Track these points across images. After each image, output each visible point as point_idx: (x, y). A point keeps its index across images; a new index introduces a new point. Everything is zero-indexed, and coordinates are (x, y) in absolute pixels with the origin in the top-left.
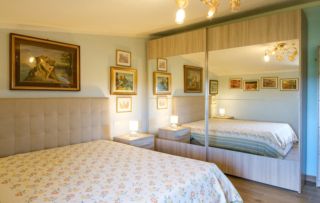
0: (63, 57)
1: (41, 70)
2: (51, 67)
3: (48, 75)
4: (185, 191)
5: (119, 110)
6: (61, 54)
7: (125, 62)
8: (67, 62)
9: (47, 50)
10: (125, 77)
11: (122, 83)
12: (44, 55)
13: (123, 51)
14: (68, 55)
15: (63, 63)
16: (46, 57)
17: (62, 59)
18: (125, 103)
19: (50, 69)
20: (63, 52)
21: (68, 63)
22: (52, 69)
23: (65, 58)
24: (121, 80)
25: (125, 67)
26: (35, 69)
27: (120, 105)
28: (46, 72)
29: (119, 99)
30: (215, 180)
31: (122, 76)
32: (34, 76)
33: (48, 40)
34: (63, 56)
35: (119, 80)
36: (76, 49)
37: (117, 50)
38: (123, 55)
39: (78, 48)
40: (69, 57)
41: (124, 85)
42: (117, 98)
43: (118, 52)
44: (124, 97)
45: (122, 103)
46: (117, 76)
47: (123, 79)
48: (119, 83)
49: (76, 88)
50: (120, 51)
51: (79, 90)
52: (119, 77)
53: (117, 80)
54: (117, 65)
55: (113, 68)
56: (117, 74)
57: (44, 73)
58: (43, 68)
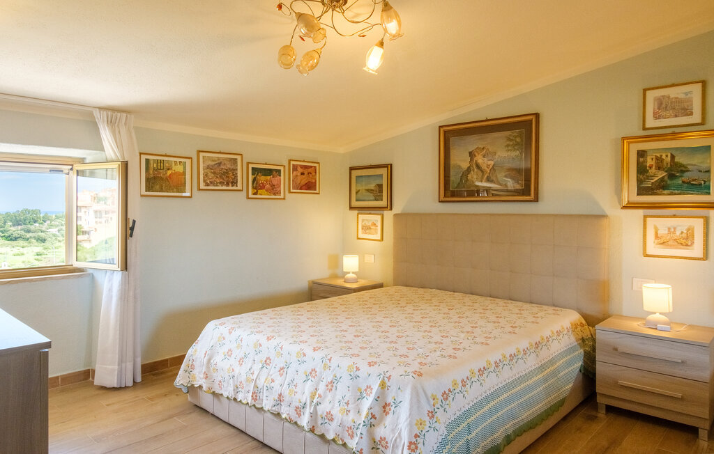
0: (508, 143)
1: (475, 170)
2: (490, 162)
3: (486, 176)
4: (305, 359)
5: (652, 248)
6: (506, 137)
7: (676, 116)
8: (515, 150)
9: (483, 135)
10: (673, 157)
11: (663, 177)
12: (480, 146)
13: (673, 85)
14: (516, 137)
15: (509, 153)
16: (483, 148)
17: (508, 146)
18: (678, 233)
19: (488, 166)
20: (507, 133)
21: (518, 150)
22: (491, 167)
23: (511, 143)
24: (659, 168)
26: (469, 170)
27: (657, 237)
28: (482, 172)
29: (649, 220)
30: (371, 393)
31: (664, 157)
32: (468, 180)
33: (487, 120)
34: (509, 139)
35: (650, 168)
36: (531, 121)
37: (645, 90)
38: (669, 97)
39: (534, 118)
40: (518, 140)
41: (669, 182)
42: (645, 217)
43: (648, 93)
44: (674, 216)
45: (663, 232)
46: (641, 159)
47: (665, 164)
48: (648, 178)
49: (529, 195)
50: (657, 88)
51: (536, 200)
52: (650, 161)
53: (642, 170)
54: (644, 129)
55: (625, 141)
56: (641, 154)
57: (480, 173)
58: (478, 167)
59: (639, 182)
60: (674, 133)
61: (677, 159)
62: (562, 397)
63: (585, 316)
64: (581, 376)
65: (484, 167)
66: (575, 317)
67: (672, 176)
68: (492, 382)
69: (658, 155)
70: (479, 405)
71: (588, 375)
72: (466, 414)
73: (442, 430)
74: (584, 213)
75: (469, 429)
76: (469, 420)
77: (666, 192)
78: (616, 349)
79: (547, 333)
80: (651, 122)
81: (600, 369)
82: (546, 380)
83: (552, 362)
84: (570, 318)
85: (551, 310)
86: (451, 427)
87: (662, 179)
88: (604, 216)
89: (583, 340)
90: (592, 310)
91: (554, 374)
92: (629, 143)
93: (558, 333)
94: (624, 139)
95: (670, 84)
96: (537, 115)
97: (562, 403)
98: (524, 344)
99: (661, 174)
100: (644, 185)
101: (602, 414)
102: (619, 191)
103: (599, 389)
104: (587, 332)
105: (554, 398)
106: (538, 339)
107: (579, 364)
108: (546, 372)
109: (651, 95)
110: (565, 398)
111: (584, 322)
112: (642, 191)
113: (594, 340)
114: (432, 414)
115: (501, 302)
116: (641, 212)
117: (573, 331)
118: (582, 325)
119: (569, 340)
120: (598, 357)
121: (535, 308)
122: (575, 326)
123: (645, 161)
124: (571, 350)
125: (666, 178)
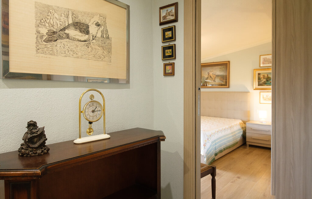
0: (220, 70)
2: (214, 76)
3: (213, 80)
5: (262, 101)
7: (269, 63)
9: (212, 67)
10: (268, 75)
13: (268, 55)
15: (220, 73)
16: (212, 71)
18: (269, 97)
19: (214, 77)
20: (220, 67)
21: (223, 72)
24: (264, 78)
25: (269, 68)
27: (263, 98)
28: (212, 78)
29: (261, 93)
31: (265, 75)
33: (213, 63)
35: (262, 78)
36: (227, 63)
37: (260, 56)
38: (267, 58)
39: (228, 62)
40: (223, 69)
41: (267, 82)
42: (260, 92)
43: (261, 56)
44: (268, 92)
45: (265, 96)
46: (259, 76)
47: (265, 77)
48: (261, 81)
49: (227, 86)
50: (264, 55)
51: (229, 87)
52: (261, 76)
53: (259, 79)
54: (260, 67)
55: (255, 70)
56: (259, 74)
57: (211, 79)
58: (211, 77)
59: (259, 82)
60: (268, 68)
61: (269, 76)
62: (237, 141)
63: (243, 121)
64: (242, 137)
65: (212, 77)
66: (240, 121)
67: (267, 81)
68: (220, 135)
69: (264, 75)
70: (218, 139)
71: (244, 137)
72: (215, 141)
73: (210, 143)
74: (243, 91)
75: (216, 144)
76: (216, 142)
77: (266, 85)
78: (251, 129)
79: (233, 125)
80: (261, 65)
81: (247, 135)
82: (233, 136)
83: (234, 132)
84: (239, 122)
85: (233, 119)
86: (212, 142)
87: (265, 82)
88: (248, 92)
89: (243, 128)
90: (245, 119)
91: (235, 135)
92: (256, 71)
93: (236, 125)
94: (254, 70)
95: (267, 54)
96: (229, 62)
97: (237, 143)
98: (227, 127)
99: (265, 80)
100: (260, 83)
101: (248, 147)
102: (253, 85)
103: (247, 140)
104: (244, 125)
105: (235, 141)
106: (231, 126)
107: (242, 133)
108: (233, 134)
109: (262, 57)
110: (238, 142)
111: (243, 123)
112: (259, 85)
113: (246, 128)
114: (208, 139)
115: (219, 118)
116: (259, 91)
117: (240, 125)
118: (242, 124)
119: (239, 127)
120: (247, 131)
121: (229, 119)
122: (240, 124)
123: (260, 76)
124: (239, 130)
125: (266, 81)
